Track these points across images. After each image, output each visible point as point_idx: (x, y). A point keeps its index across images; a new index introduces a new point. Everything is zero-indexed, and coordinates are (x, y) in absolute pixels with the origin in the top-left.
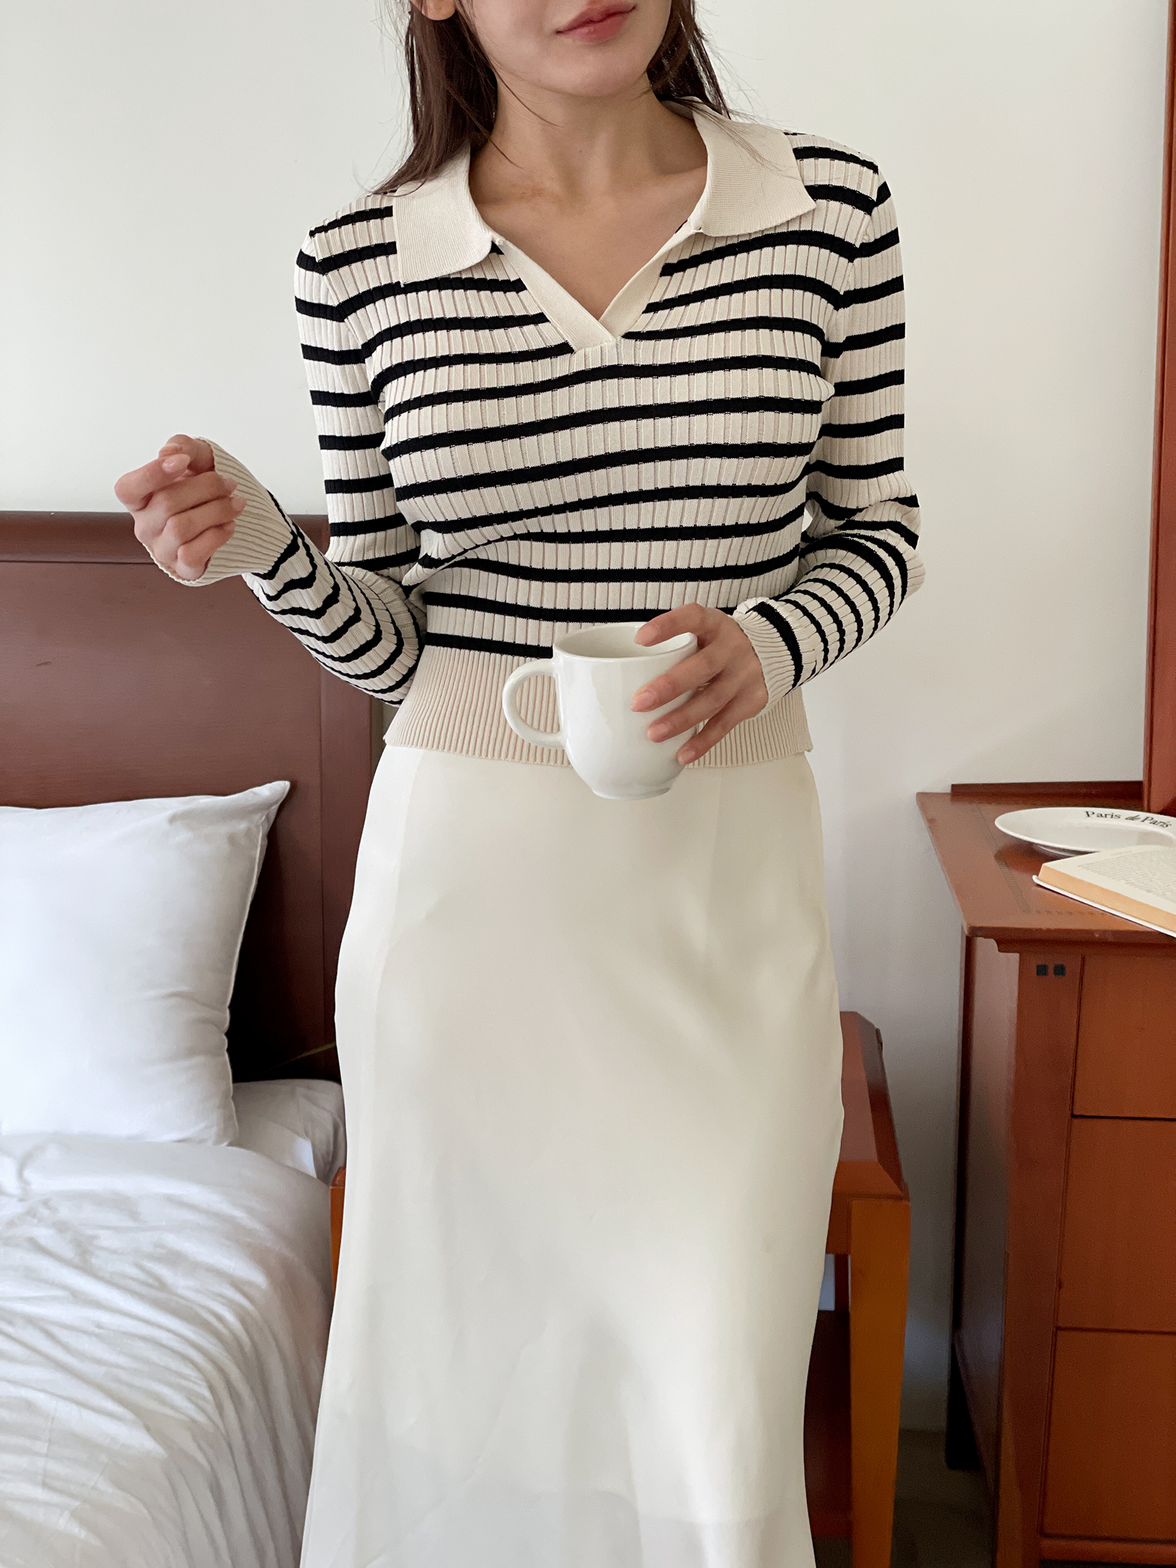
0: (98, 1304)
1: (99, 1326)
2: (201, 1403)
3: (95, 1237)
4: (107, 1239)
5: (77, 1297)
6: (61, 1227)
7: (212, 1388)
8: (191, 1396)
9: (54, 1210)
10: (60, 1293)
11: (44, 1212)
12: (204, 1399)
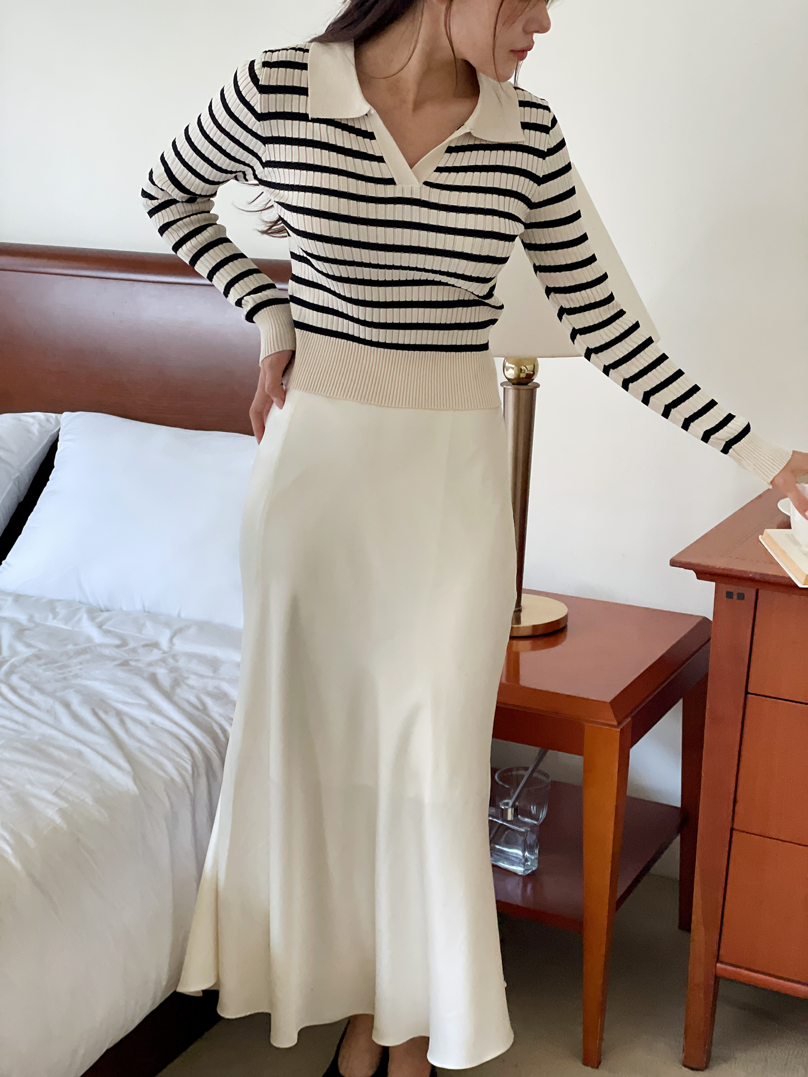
0: (159, 712)
1: (153, 723)
2: (184, 772)
3: (187, 678)
4: (193, 681)
5: (152, 707)
6: (173, 670)
7: (194, 765)
8: (178, 767)
9: (177, 661)
10: (144, 703)
11: (171, 661)
12: (187, 770)
